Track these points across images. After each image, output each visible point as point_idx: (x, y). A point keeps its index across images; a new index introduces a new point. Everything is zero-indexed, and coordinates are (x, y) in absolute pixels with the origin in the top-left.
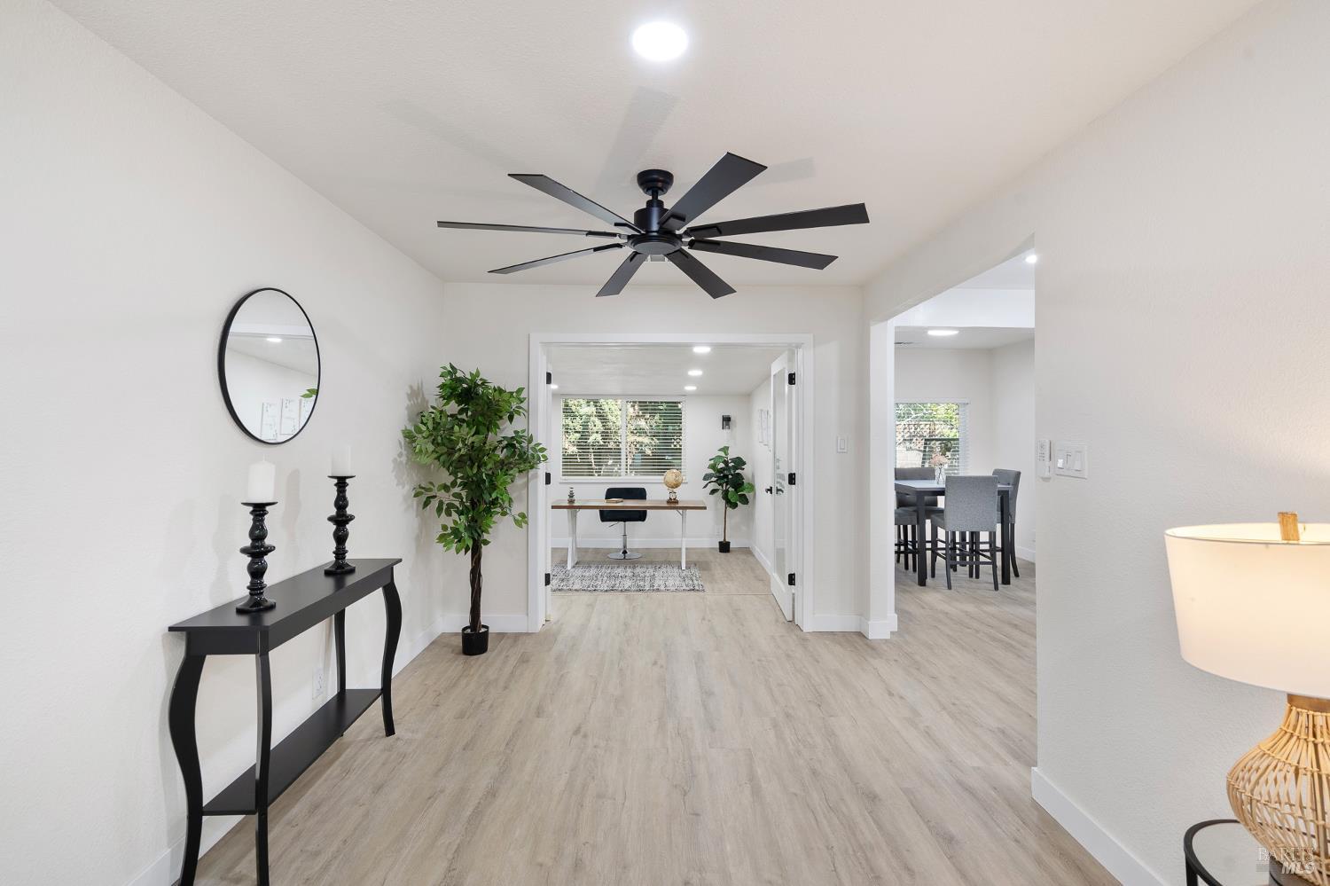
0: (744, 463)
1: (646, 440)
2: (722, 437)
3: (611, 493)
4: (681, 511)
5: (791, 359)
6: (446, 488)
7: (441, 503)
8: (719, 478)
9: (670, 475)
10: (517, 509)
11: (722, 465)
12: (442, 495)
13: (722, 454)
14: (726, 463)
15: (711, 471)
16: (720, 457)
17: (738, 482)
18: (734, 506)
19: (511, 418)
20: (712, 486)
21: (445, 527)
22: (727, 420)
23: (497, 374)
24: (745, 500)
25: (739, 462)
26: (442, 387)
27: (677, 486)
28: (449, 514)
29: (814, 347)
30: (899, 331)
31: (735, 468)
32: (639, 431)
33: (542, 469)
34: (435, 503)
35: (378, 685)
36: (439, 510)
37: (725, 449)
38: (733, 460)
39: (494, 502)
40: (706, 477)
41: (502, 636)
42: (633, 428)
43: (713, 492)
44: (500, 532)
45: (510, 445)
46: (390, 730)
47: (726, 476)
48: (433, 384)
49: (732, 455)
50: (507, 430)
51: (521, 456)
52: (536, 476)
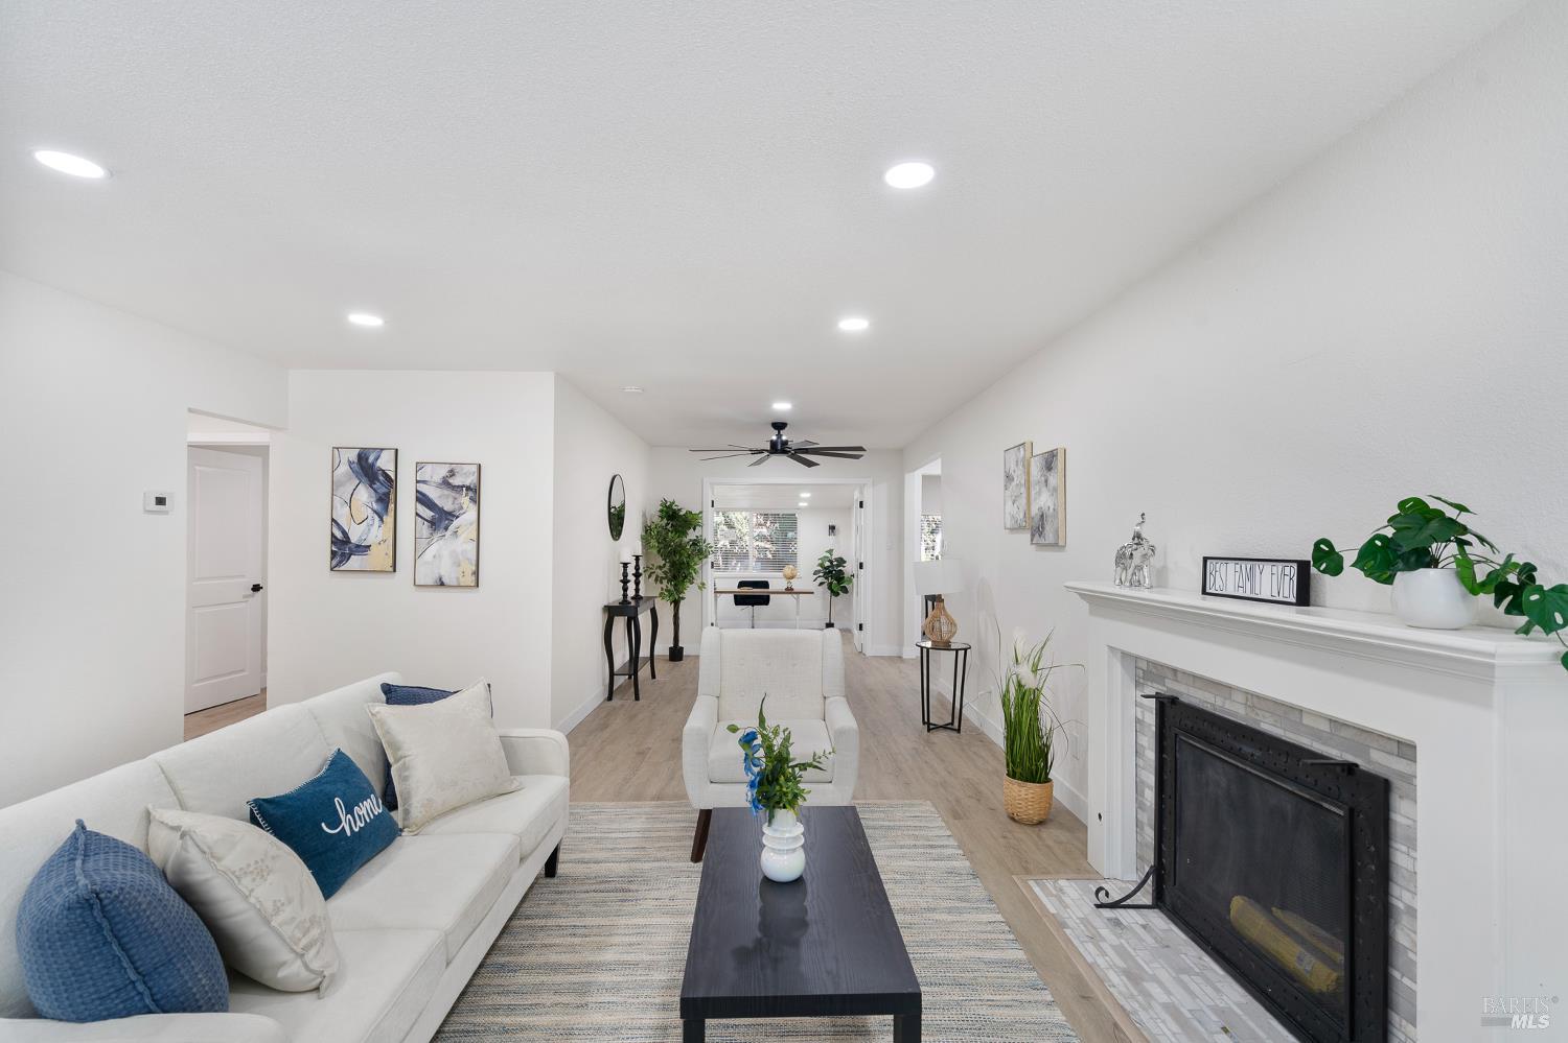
0: (845, 562)
1: (768, 546)
2: (829, 542)
3: (742, 584)
4: (795, 596)
5: (861, 493)
6: (660, 568)
7: (657, 577)
8: (825, 573)
9: (788, 570)
10: (697, 581)
11: (827, 564)
12: (659, 572)
13: (828, 555)
14: (831, 562)
18: (837, 594)
19: (694, 529)
20: (820, 580)
21: (662, 589)
22: (832, 528)
23: (685, 504)
24: (845, 590)
25: (841, 561)
26: (661, 511)
27: (792, 578)
28: (661, 583)
29: (873, 485)
30: (925, 478)
31: (838, 566)
32: (762, 538)
33: (711, 558)
34: (654, 576)
35: (649, 655)
36: (656, 580)
37: (830, 552)
39: (686, 577)
41: (688, 656)
42: (755, 534)
43: (821, 584)
44: (690, 592)
45: (695, 543)
46: (654, 676)
47: (830, 572)
48: (654, 510)
49: (836, 555)
50: (692, 535)
51: (699, 550)
52: (707, 562)
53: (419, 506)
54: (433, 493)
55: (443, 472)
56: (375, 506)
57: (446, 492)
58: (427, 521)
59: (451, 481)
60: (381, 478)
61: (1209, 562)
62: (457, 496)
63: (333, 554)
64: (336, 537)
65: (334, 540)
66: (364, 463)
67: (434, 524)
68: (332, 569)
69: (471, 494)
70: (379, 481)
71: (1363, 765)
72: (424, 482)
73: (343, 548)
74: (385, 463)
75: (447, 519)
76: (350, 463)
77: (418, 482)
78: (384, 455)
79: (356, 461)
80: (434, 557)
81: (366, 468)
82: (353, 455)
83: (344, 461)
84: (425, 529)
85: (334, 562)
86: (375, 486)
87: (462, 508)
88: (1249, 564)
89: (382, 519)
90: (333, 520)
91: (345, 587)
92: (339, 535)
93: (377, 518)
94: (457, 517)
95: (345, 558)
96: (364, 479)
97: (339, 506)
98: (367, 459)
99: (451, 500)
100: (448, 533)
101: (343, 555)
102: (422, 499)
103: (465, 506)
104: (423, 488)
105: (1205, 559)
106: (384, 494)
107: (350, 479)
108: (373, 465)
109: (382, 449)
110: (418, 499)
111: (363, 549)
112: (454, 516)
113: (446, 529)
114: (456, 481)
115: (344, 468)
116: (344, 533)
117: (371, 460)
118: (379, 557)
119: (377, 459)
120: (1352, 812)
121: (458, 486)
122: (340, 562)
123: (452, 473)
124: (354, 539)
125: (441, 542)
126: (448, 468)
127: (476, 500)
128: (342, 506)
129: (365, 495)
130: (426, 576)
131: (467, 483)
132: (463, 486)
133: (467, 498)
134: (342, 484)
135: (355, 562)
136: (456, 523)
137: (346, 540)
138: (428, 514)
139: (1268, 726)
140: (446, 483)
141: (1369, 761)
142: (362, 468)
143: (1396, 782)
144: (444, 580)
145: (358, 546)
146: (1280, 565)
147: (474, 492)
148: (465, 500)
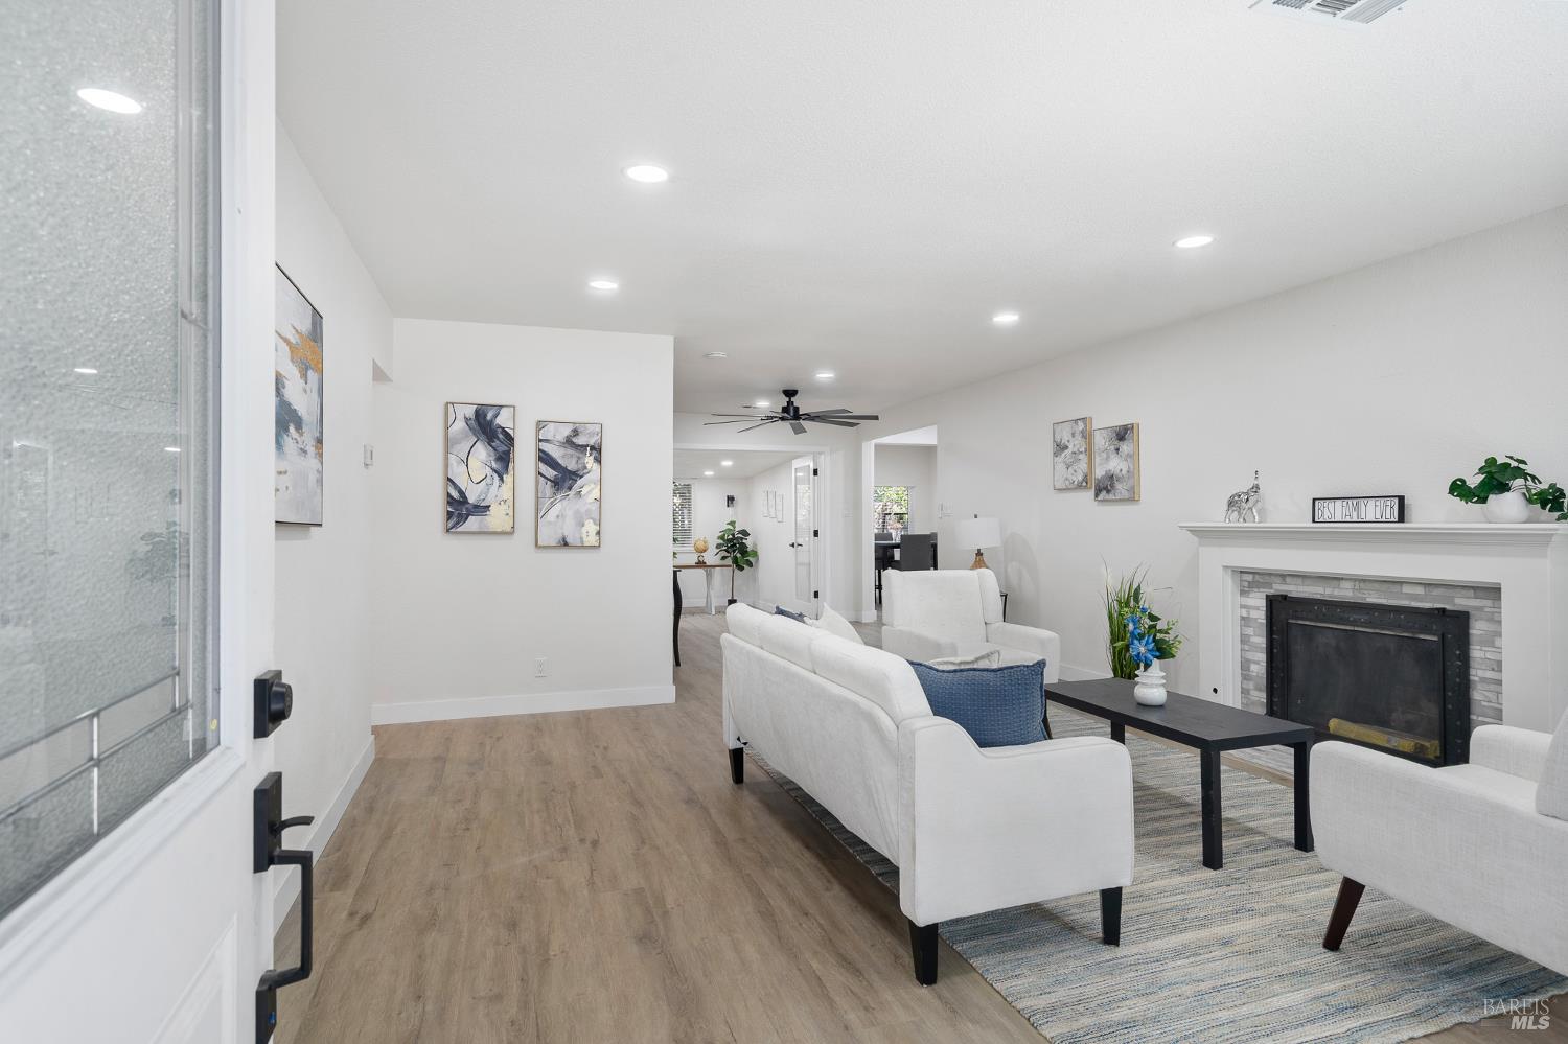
15: (722, 542)
16: (729, 529)
17: (744, 550)
37: (732, 523)
38: (740, 532)
40: (718, 546)
53: (541, 465)
54: (555, 452)
55: (566, 431)
56: (494, 465)
57: (570, 451)
58: (550, 480)
59: (575, 440)
60: (501, 436)
61: (1317, 502)
62: (581, 455)
63: (450, 515)
64: (452, 498)
65: (450, 500)
66: (482, 421)
67: (557, 484)
68: (448, 531)
69: (594, 453)
70: (498, 438)
71: (1448, 607)
72: (547, 441)
73: (460, 509)
74: (503, 420)
75: (570, 479)
76: (467, 420)
77: (540, 440)
78: (503, 412)
79: (473, 417)
80: (558, 517)
81: (486, 427)
82: (470, 411)
83: (460, 417)
84: (548, 488)
85: (450, 524)
86: (493, 444)
87: (586, 468)
88: (1355, 501)
89: (502, 479)
90: (449, 479)
91: (461, 549)
92: (455, 494)
93: (496, 476)
94: (581, 477)
95: (463, 518)
96: (482, 437)
97: (455, 464)
98: (485, 416)
99: (574, 461)
100: (572, 493)
101: (460, 515)
102: (544, 458)
103: (589, 466)
104: (545, 447)
105: (1314, 500)
106: (504, 452)
107: (467, 436)
108: (492, 421)
109: (502, 406)
110: (541, 459)
111: (481, 509)
112: (578, 476)
113: (570, 488)
114: (580, 440)
115: (460, 425)
116: (461, 492)
117: (489, 416)
118: (497, 518)
119: (496, 416)
120: (1443, 637)
121: (582, 446)
122: (457, 523)
123: (576, 432)
124: (472, 499)
125: (565, 502)
126: (571, 427)
127: (598, 460)
128: (458, 463)
129: (482, 453)
130: (548, 536)
131: (591, 443)
132: (587, 446)
133: (592, 458)
134: (457, 442)
135: (473, 523)
136: (580, 482)
137: (463, 500)
138: (551, 473)
139: (1373, 598)
140: (569, 442)
141: (1455, 605)
142: (479, 424)
143: (1472, 613)
144: (568, 540)
145: (476, 506)
146: (1382, 500)
147: (597, 450)
148: (589, 460)
